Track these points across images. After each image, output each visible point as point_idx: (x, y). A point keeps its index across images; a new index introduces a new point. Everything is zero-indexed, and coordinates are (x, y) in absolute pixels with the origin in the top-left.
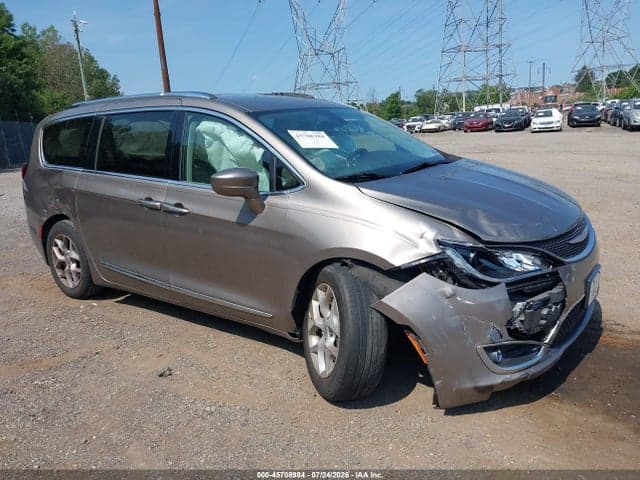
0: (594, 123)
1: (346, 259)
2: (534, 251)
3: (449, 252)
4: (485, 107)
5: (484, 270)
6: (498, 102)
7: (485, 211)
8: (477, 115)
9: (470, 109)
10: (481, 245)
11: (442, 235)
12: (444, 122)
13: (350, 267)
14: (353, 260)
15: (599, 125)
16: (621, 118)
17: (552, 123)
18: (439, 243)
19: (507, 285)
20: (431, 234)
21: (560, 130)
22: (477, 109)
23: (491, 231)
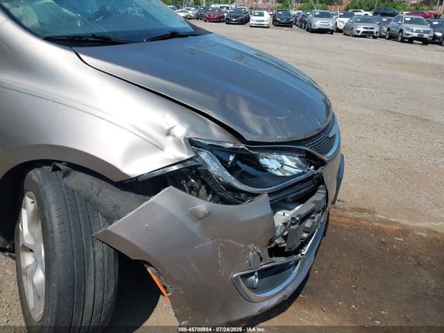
0: (288, 24)
1: (60, 162)
2: (299, 151)
3: (204, 155)
4: (218, 6)
5: (242, 177)
6: (227, 3)
7: (246, 99)
8: (214, 9)
9: (208, 5)
10: (242, 146)
11: (196, 132)
12: (190, 12)
13: (66, 174)
14: (69, 165)
15: (291, 27)
16: (306, 23)
17: (263, 21)
18: (192, 143)
19: (270, 194)
20: (181, 131)
21: (268, 27)
22: (213, 6)
23: (255, 127)
